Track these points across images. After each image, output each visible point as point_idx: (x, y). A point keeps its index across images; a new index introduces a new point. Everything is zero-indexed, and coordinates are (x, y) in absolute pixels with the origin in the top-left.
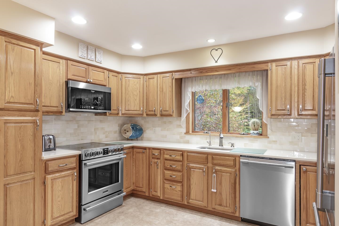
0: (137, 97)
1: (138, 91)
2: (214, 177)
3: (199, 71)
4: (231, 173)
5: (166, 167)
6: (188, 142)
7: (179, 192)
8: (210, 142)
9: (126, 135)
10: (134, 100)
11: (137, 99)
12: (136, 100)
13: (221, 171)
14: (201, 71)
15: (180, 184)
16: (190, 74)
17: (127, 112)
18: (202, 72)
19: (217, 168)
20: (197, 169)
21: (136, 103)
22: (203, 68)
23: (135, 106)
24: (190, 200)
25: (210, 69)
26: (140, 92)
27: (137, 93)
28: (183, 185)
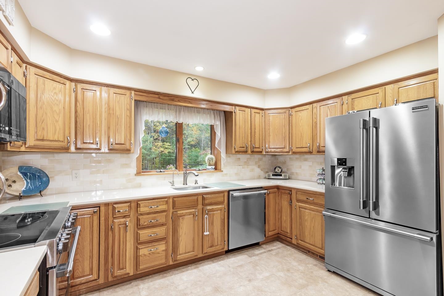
0: (59, 117)
1: (61, 106)
2: (206, 219)
3: (170, 98)
4: (221, 210)
5: (142, 225)
6: (139, 186)
7: (162, 252)
8: (173, 181)
9: (12, 189)
10: (54, 122)
11: (59, 119)
12: (57, 121)
13: (212, 210)
14: (172, 98)
15: (164, 241)
16: (158, 99)
17: (41, 144)
18: (174, 100)
19: (209, 208)
20: (187, 215)
21: (58, 128)
22: (175, 96)
23: (55, 132)
24: (178, 256)
25: (183, 98)
26: (64, 108)
27: (59, 109)
28: (167, 242)
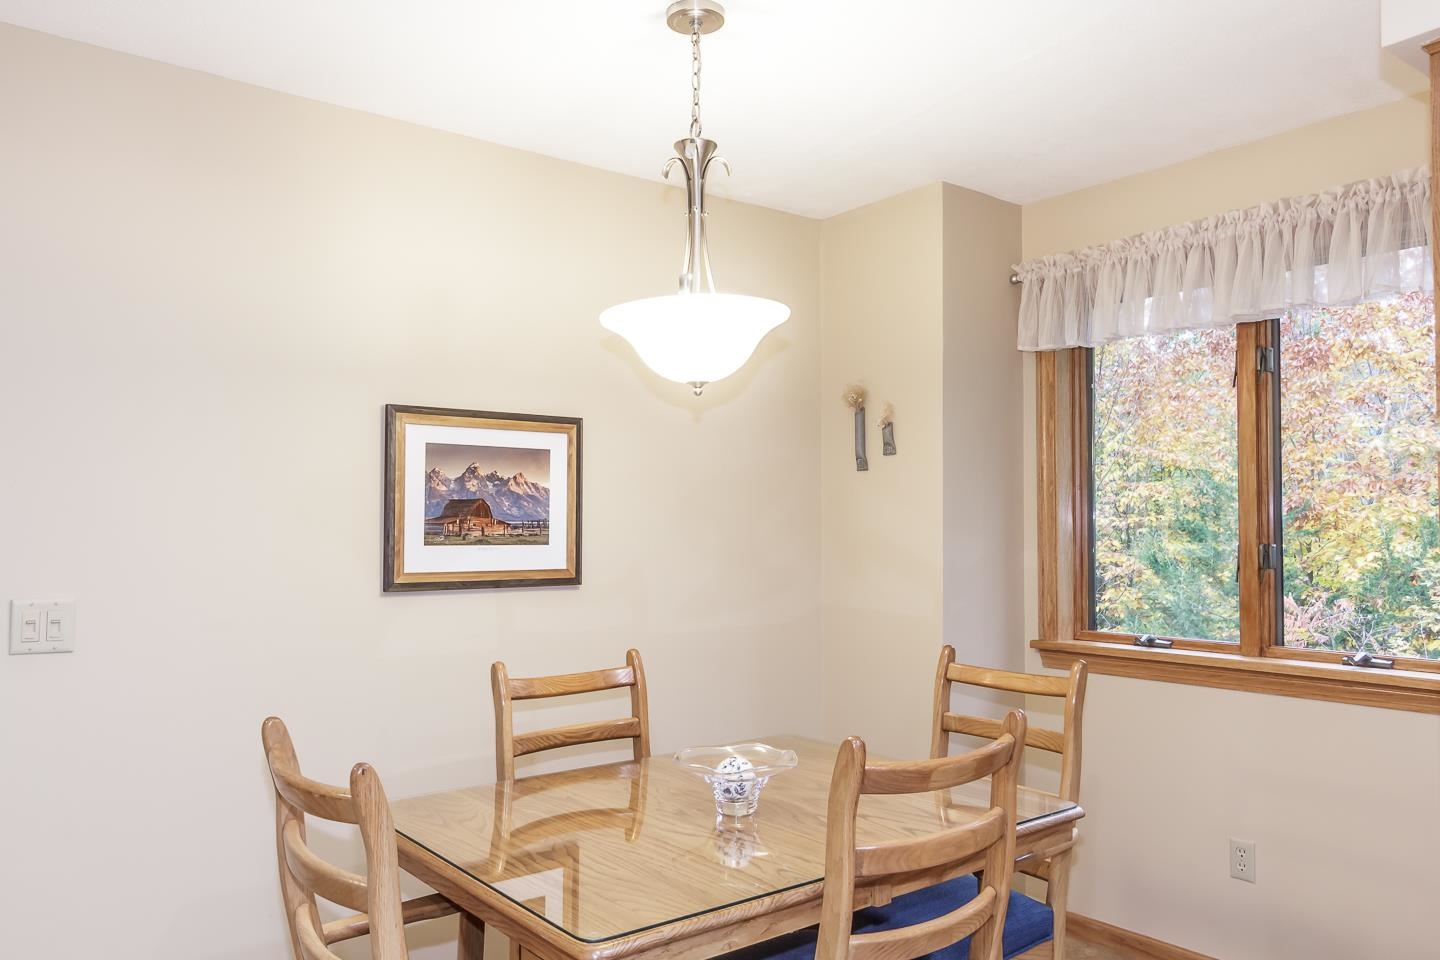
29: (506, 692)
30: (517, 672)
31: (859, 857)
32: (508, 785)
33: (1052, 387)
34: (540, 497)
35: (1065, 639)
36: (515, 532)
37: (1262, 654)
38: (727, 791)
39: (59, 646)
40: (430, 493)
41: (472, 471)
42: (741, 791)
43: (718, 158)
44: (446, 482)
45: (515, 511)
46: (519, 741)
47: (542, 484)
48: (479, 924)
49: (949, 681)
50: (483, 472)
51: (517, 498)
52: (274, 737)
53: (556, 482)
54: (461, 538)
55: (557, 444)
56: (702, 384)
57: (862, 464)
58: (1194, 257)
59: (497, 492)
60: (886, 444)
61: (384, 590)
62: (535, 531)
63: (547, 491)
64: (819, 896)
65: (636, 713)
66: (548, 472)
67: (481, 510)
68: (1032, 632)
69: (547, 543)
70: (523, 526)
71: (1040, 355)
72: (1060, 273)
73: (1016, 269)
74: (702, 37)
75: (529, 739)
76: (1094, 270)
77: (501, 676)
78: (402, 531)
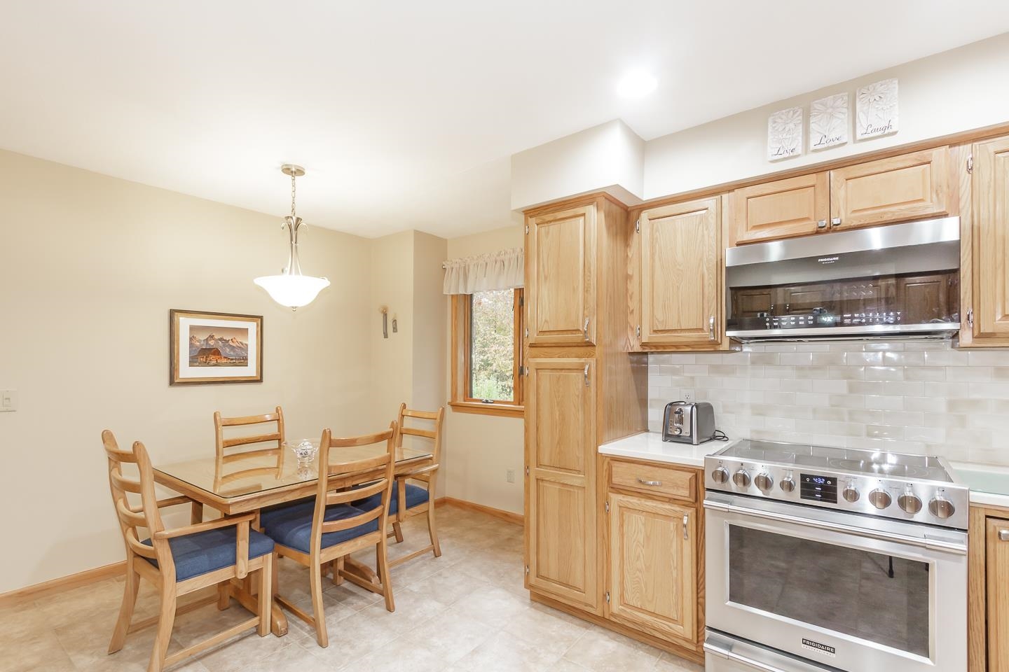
29: (220, 423)
30: (225, 415)
31: (330, 468)
32: (221, 459)
33: (456, 308)
34: (244, 348)
35: (460, 401)
36: (232, 361)
37: (519, 404)
38: (301, 454)
39: (10, 409)
40: (191, 345)
41: (212, 337)
42: (306, 453)
43: (303, 224)
44: (199, 341)
45: (232, 353)
46: (227, 442)
47: (244, 342)
48: (201, 504)
49: (403, 416)
50: (217, 337)
51: (233, 348)
52: (107, 437)
53: (252, 341)
54: (207, 364)
55: (252, 327)
56: (296, 307)
57: (386, 336)
58: (498, 264)
59: (224, 345)
60: (394, 328)
61: (170, 385)
62: (243, 361)
63: (247, 345)
64: (317, 484)
65: (279, 431)
66: (247, 338)
67: (216, 352)
68: (449, 399)
69: (247, 366)
70: (236, 359)
71: (452, 296)
72: (458, 266)
73: (444, 263)
74: (296, 177)
75: (230, 441)
76: (469, 266)
77: (218, 418)
78: (178, 361)
